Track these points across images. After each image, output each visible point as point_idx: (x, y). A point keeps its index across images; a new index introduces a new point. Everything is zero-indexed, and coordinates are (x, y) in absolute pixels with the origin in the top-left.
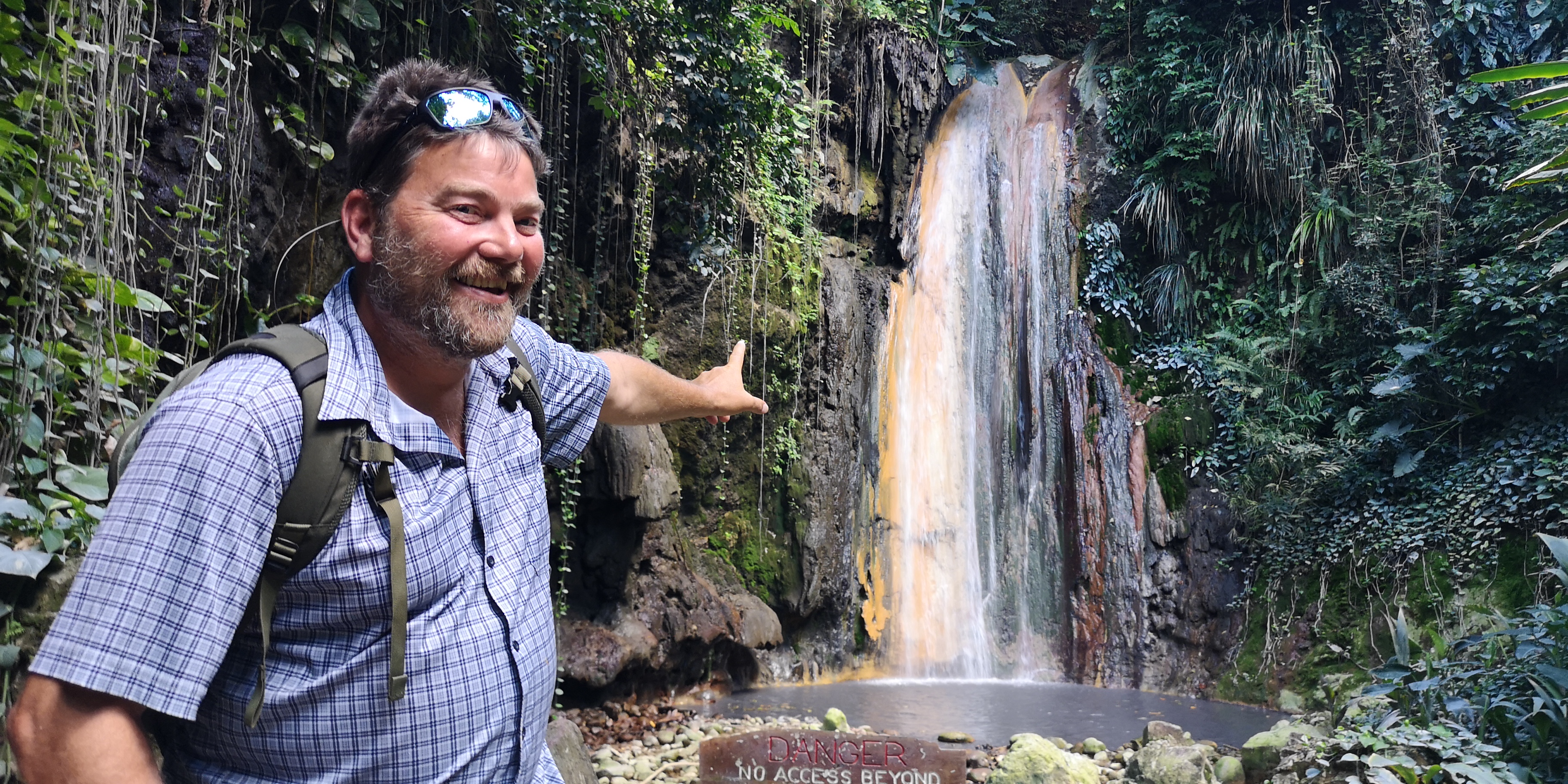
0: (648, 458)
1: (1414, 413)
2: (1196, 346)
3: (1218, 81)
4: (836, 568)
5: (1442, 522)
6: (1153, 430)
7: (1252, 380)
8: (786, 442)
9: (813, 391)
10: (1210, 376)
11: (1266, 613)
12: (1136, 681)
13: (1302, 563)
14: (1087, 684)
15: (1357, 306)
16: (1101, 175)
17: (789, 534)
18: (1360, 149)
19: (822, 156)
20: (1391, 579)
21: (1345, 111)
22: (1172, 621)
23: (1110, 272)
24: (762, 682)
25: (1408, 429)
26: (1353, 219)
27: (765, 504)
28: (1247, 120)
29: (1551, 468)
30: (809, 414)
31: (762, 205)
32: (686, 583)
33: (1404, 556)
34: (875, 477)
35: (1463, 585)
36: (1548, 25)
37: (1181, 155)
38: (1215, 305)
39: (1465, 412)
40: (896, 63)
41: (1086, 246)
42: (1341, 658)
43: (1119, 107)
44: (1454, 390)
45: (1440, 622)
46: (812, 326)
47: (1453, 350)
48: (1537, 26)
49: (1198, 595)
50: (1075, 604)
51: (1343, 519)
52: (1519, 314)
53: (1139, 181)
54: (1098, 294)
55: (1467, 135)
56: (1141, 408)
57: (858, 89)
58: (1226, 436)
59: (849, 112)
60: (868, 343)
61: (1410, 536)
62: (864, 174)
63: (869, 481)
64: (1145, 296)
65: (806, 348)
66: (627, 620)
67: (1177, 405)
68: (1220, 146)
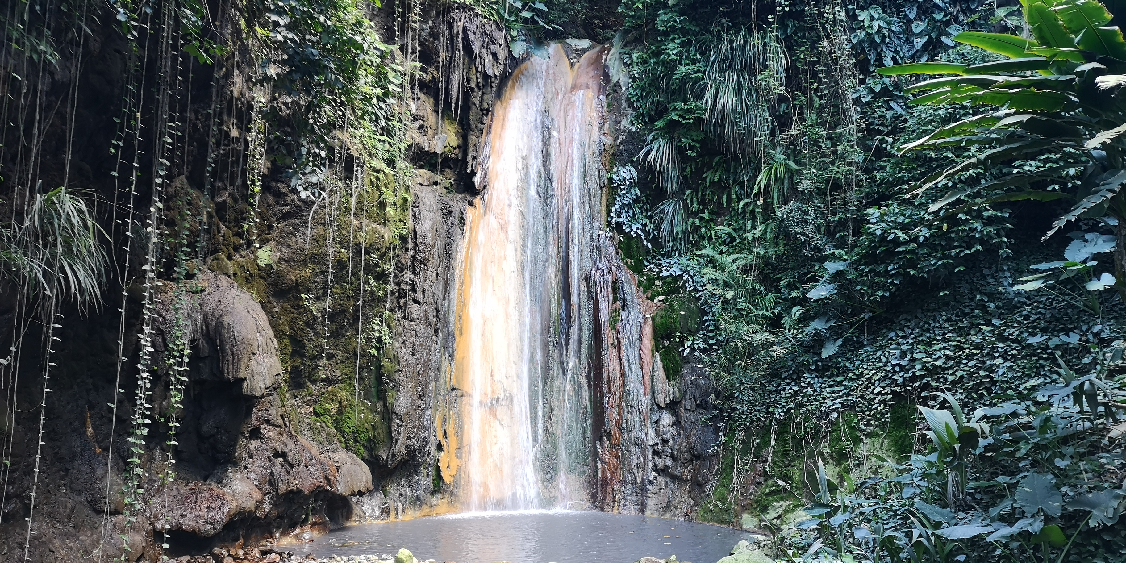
0: (255, 346)
1: (836, 311)
2: (689, 260)
3: (707, 66)
4: (418, 429)
5: (853, 390)
6: (658, 320)
7: (726, 285)
8: (380, 329)
9: (403, 290)
10: (697, 282)
11: (734, 456)
12: (643, 508)
13: (759, 420)
14: (607, 512)
15: (799, 234)
16: (624, 131)
17: (381, 403)
18: (802, 120)
19: (413, 106)
20: (819, 431)
21: (793, 92)
22: (669, 462)
23: (630, 203)
24: (356, 521)
25: (832, 323)
26: (797, 170)
27: (361, 379)
28: (726, 96)
29: (925, 352)
30: (400, 308)
31: (362, 142)
32: (291, 445)
33: (828, 415)
34: (451, 356)
35: (867, 436)
36: (925, 39)
37: (680, 119)
38: (703, 230)
39: (870, 311)
40: (472, 37)
41: (613, 183)
42: (784, 490)
43: (638, 81)
44: (863, 295)
45: (851, 463)
46: (403, 239)
47: (862, 267)
48: (919, 40)
49: (687, 443)
50: (600, 451)
51: (787, 387)
52: (906, 243)
53: (651, 137)
54: (621, 220)
55: (873, 114)
56: (650, 304)
57: (442, 55)
58: (709, 325)
59: (435, 72)
60: (448, 253)
61: (832, 401)
62: (446, 122)
63: (447, 360)
64: (654, 222)
65: (398, 256)
66: (236, 479)
67: (675, 303)
68: (707, 114)
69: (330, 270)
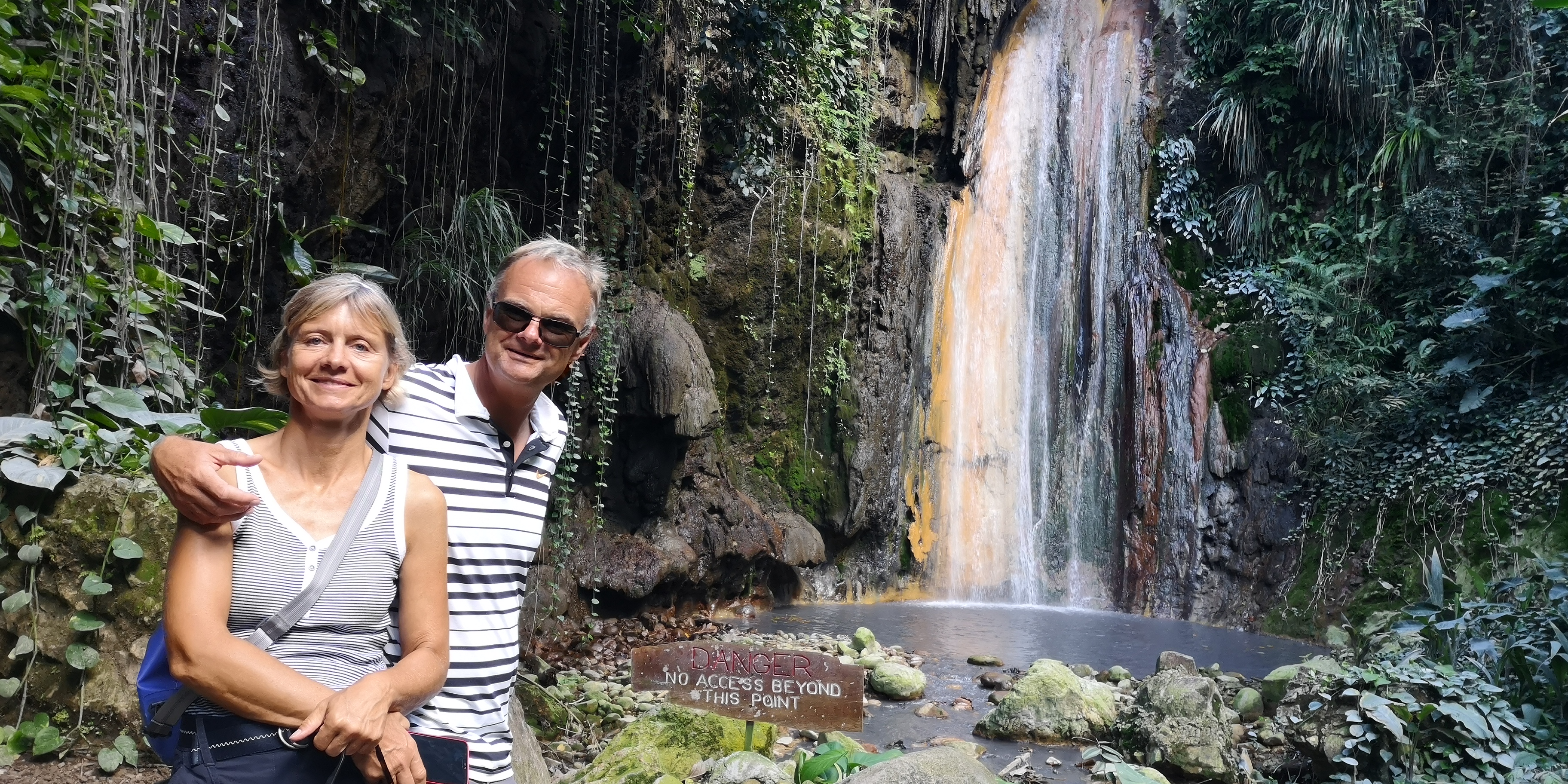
0: (689, 377)
1: (1486, 347)
2: (1269, 271)
4: (882, 490)
5: (1505, 461)
6: (1218, 356)
7: (1324, 308)
8: (836, 362)
9: (865, 312)
10: (1281, 304)
11: (1321, 548)
12: (1186, 611)
13: (1361, 498)
14: (1136, 615)
15: (1435, 234)
16: (1178, 88)
17: (836, 455)
18: (1451, 65)
19: (882, 67)
20: (1448, 517)
21: (1435, 25)
22: (1226, 553)
23: (1183, 192)
24: (805, 599)
25: (1478, 363)
26: (1438, 140)
27: (811, 424)
28: (1331, 33)
30: (861, 335)
31: (816, 120)
32: (728, 500)
33: (1463, 494)
34: (926, 400)
35: (1522, 525)
37: (1261, 70)
38: (1292, 229)
39: (1540, 347)
41: (1159, 163)
42: (1391, 595)
43: (1201, 17)
45: (1495, 563)
46: (866, 244)
47: (1530, 282)
49: (1254, 528)
50: (1127, 533)
51: (1406, 454)
53: (1216, 96)
54: (1169, 215)
55: (1563, 53)
56: (1208, 335)
58: (1294, 366)
59: (913, 19)
60: (925, 263)
61: (1471, 474)
62: (926, 85)
63: (920, 404)
64: (1219, 217)
65: (859, 267)
66: (668, 535)
67: (1245, 333)
68: (1303, 59)
69: (776, 286)
